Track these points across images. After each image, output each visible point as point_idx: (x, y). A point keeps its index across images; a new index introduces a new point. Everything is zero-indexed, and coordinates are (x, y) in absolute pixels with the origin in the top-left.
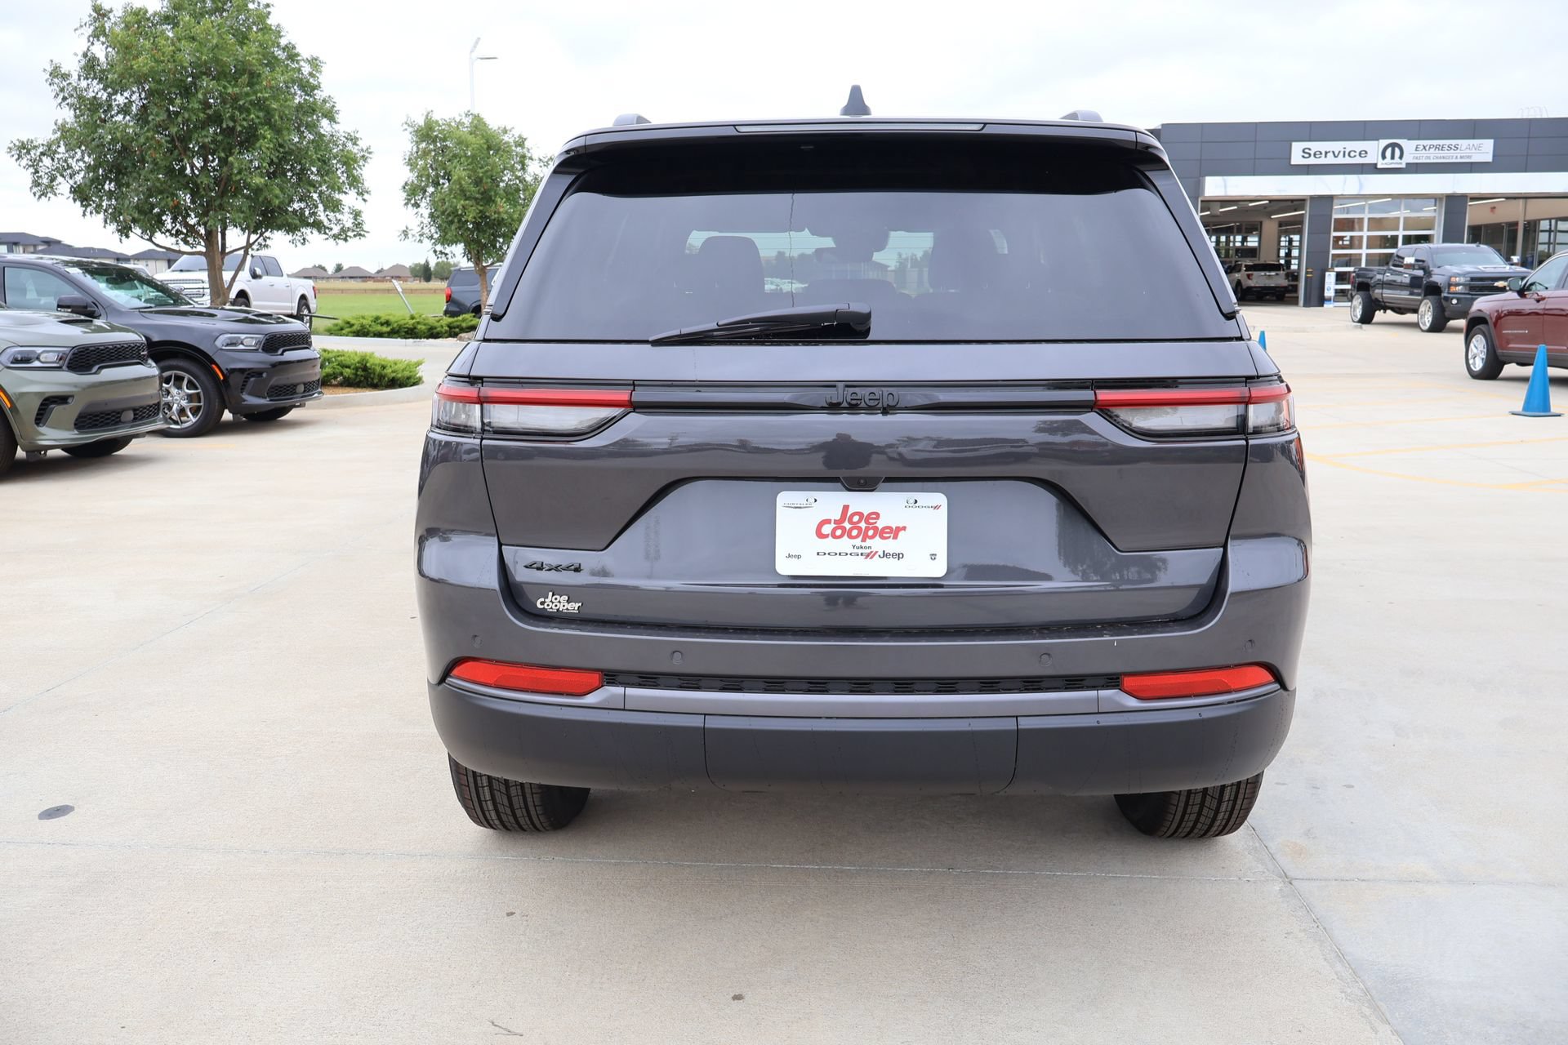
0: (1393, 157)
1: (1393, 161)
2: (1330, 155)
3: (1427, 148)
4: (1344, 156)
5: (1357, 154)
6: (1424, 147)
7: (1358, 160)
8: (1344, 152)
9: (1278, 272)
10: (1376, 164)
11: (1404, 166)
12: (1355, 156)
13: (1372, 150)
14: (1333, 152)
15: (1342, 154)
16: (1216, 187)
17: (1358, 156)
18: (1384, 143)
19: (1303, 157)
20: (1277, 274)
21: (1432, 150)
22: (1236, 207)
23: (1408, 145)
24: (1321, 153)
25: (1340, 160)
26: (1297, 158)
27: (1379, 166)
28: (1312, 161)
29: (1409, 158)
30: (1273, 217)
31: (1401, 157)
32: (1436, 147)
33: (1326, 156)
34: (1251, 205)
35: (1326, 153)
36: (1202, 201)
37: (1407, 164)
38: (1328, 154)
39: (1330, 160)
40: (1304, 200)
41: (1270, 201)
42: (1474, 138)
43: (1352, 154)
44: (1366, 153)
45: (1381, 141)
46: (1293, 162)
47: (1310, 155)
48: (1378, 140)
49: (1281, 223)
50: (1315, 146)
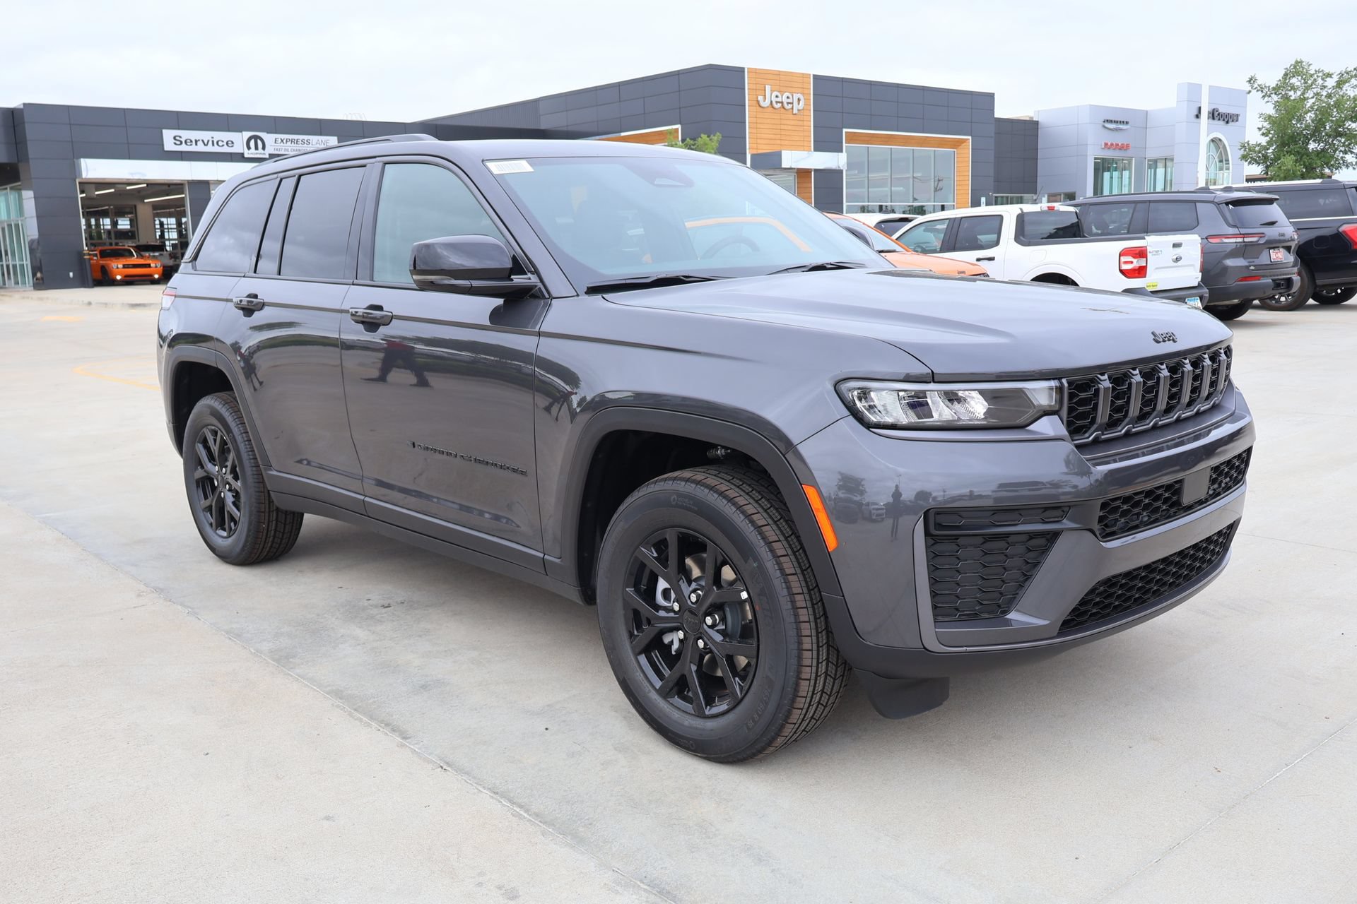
0: (256, 148)
1: (257, 151)
2: (200, 143)
3: (285, 141)
4: (213, 145)
5: (225, 143)
6: (282, 141)
7: (226, 149)
8: (213, 141)
9: (161, 253)
10: (243, 154)
11: (267, 156)
12: (223, 145)
13: (238, 141)
14: (203, 141)
15: (210, 142)
16: (95, 169)
17: (226, 145)
18: (247, 135)
19: (175, 143)
20: (161, 255)
21: (289, 143)
22: (113, 190)
23: (268, 138)
24: (191, 141)
25: (210, 149)
26: (169, 145)
27: (246, 156)
28: (184, 148)
29: (270, 150)
30: (146, 201)
31: (264, 148)
32: (292, 141)
33: (196, 144)
34: (128, 188)
35: (196, 141)
36: (80, 183)
37: (270, 155)
38: (198, 143)
39: (200, 148)
40: (182, 184)
41: (148, 185)
42: (321, 135)
43: (220, 143)
44: (233, 143)
45: (244, 133)
46: (167, 148)
47: (181, 143)
48: (241, 132)
49: (155, 206)
50: (185, 134)
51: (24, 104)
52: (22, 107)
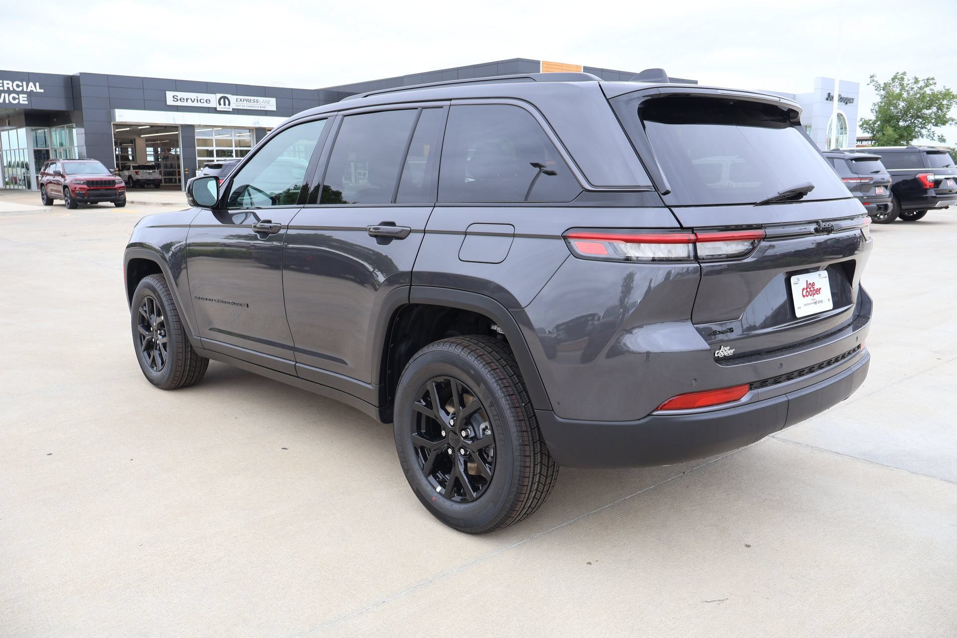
0: (225, 105)
1: (224, 107)
2: (189, 100)
3: (242, 100)
4: (197, 102)
5: (205, 101)
7: (205, 105)
8: (197, 100)
10: (216, 108)
11: (231, 110)
12: (204, 102)
13: (213, 99)
14: (191, 99)
15: (196, 100)
16: (124, 116)
17: (205, 102)
18: (219, 96)
19: (174, 100)
21: (245, 102)
22: (128, 129)
23: (232, 98)
24: (184, 99)
25: (195, 104)
26: (170, 102)
27: (218, 109)
28: (179, 103)
29: (234, 106)
31: (229, 105)
32: (247, 100)
33: (187, 101)
34: (139, 128)
35: (187, 99)
36: (113, 125)
37: (233, 109)
38: (188, 100)
39: (189, 104)
40: (177, 127)
41: (152, 126)
42: (265, 97)
43: (202, 101)
44: (210, 101)
45: (217, 94)
46: (168, 103)
47: (178, 100)
48: (215, 93)
50: (180, 95)
51: (80, 73)
52: (79, 75)
